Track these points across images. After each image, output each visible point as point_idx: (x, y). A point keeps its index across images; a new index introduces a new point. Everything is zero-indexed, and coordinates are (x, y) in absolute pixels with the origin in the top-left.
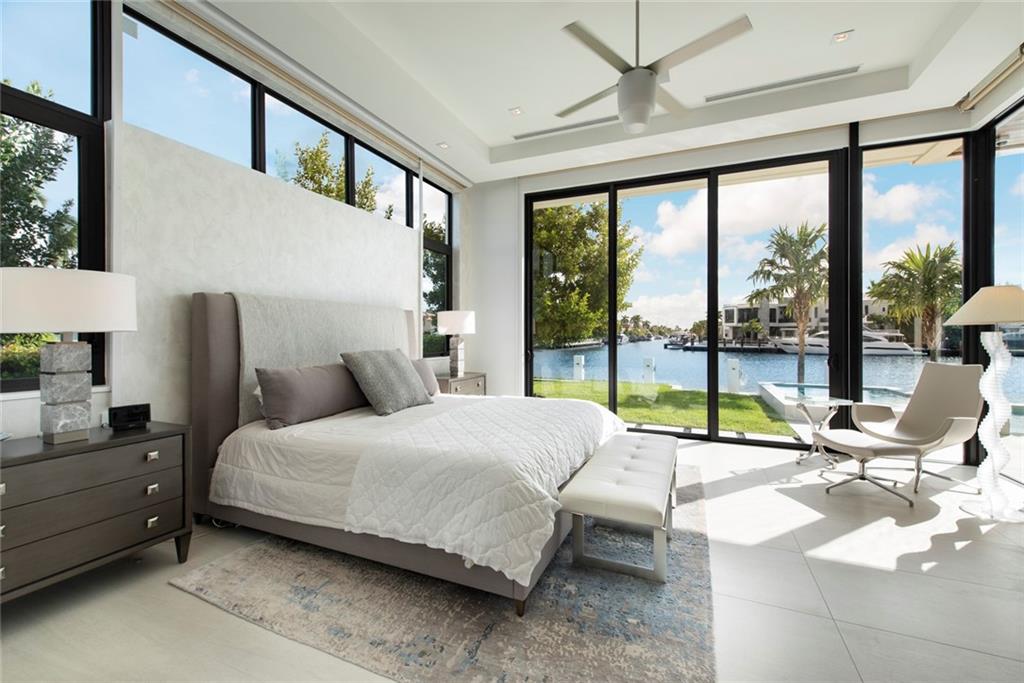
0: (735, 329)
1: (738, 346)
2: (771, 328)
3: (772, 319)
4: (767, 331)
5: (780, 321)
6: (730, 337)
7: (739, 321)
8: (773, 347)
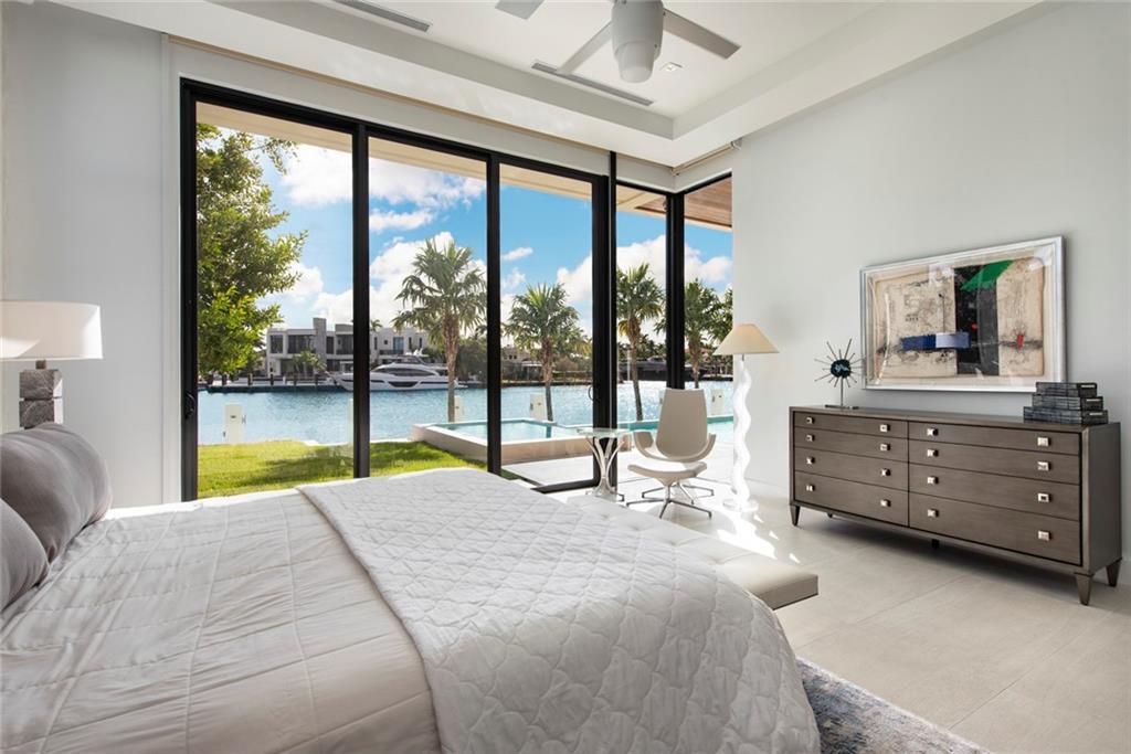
0: (284, 362)
1: (290, 384)
2: (329, 361)
3: (330, 350)
4: (324, 366)
5: (339, 352)
6: (278, 373)
7: (289, 352)
8: (332, 384)
